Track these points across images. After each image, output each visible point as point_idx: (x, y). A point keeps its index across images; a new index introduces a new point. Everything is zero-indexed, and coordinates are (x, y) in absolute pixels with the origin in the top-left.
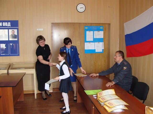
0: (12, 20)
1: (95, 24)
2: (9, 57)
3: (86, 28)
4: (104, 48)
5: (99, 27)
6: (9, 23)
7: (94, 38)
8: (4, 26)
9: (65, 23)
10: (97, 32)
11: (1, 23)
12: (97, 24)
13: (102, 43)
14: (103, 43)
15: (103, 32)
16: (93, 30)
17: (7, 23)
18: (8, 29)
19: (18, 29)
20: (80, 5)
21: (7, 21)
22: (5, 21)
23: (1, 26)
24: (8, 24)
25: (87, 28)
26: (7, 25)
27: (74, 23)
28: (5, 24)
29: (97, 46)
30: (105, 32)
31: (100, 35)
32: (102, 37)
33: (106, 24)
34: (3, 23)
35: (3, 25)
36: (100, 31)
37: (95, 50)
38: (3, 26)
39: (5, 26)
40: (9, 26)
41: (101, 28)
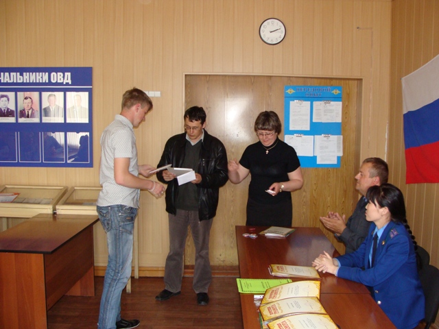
0: (76, 66)
1: (316, 80)
2: (64, 168)
3: (290, 91)
4: (344, 153)
5: (329, 88)
6: (68, 74)
7: (314, 121)
8: (55, 81)
9: (226, 76)
10: (322, 103)
11: (47, 74)
12: (323, 80)
13: (336, 136)
14: (342, 136)
15: (341, 103)
16: (312, 98)
17: (62, 74)
18: (65, 91)
19: (90, 92)
20: (268, 24)
21: (63, 70)
22: (57, 70)
23: (47, 81)
24: (64, 77)
25: (293, 91)
26: (61, 81)
27: (252, 76)
28: (57, 77)
29: (322, 148)
30: (347, 103)
31: (332, 112)
32: (339, 120)
33: (350, 82)
34: (52, 74)
35: (53, 81)
36: (332, 103)
37: (314, 158)
38: (50, 83)
39: (57, 84)
40: (67, 84)
41: (336, 92)
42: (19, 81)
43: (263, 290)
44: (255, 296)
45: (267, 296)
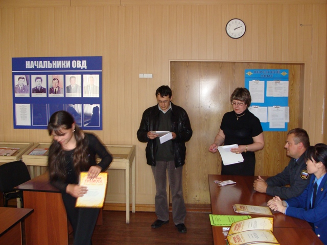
0: (90, 56)
1: (268, 65)
3: (249, 74)
4: (290, 120)
5: (279, 71)
6: (85, 62)
7: (267, 96)
8: (75, 67)
9: (200, 62)
10: (274, 82)
11: (69, 61)
12: (274, 65)
13: (284, 107)
14: (288, 108)
15: (288, 82)
16: (265, 78)
17: (80, 62)
18: (82, 74)
19: (101, 74)
20: (233, 23)
21: (81, 59)
22: (76, 59)
23: (69, 67)
24: (81, 64)
25: (251, 73)
26: (80, 67)
27: (221, 62)
28: (76, 64)
29: (273, 116)
30: (292, 82)
31: (280, 89)
32: (286, 95)
33: (295, 66)
34: (73, 62)
35: (73, 67)
36: (281, 82)
37: (268, 124)
38: (71, 68)
39: (76, 69)
40: (84, 69)
41: (284, 74)
42: (49, 67)
43: (229, 224)
44: (224, 228)
45: (233, 228)
